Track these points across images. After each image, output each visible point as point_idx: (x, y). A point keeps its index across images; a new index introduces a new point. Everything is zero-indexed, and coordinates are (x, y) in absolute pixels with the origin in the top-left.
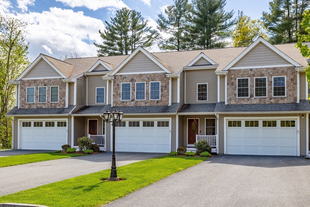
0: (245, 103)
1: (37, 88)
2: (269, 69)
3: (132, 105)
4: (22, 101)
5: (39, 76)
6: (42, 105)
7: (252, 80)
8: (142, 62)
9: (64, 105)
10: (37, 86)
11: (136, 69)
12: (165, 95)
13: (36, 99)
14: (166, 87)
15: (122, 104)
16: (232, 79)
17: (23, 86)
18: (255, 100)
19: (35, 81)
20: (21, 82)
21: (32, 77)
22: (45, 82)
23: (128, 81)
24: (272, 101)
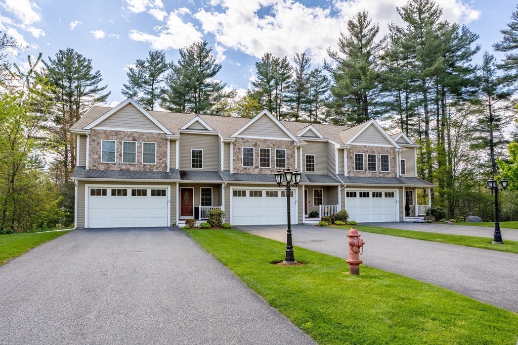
0: (361, 176)
1: (121, 143)
2: (378, 147)
3: (256, 173)
4: (94, 159)
5: (124, 127)
6: (129, 167)
7: (366, 156)
8: (266, 126)
9: (164, 168)
10: (120, 140)
11: (260, 133)
12: (292, 163)
13: (119, 157)
14: (292, 156)
15: (244, 171)
16: (350, 153)
17: (94, 138)
18: (369, 174)
19: (117, 133)
20: (91, 131)
21: (110, 126)
22: (134, 135)
23: (251, 146)
24: (381, 175)
